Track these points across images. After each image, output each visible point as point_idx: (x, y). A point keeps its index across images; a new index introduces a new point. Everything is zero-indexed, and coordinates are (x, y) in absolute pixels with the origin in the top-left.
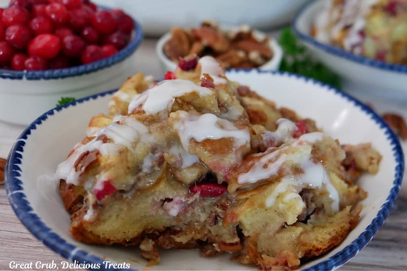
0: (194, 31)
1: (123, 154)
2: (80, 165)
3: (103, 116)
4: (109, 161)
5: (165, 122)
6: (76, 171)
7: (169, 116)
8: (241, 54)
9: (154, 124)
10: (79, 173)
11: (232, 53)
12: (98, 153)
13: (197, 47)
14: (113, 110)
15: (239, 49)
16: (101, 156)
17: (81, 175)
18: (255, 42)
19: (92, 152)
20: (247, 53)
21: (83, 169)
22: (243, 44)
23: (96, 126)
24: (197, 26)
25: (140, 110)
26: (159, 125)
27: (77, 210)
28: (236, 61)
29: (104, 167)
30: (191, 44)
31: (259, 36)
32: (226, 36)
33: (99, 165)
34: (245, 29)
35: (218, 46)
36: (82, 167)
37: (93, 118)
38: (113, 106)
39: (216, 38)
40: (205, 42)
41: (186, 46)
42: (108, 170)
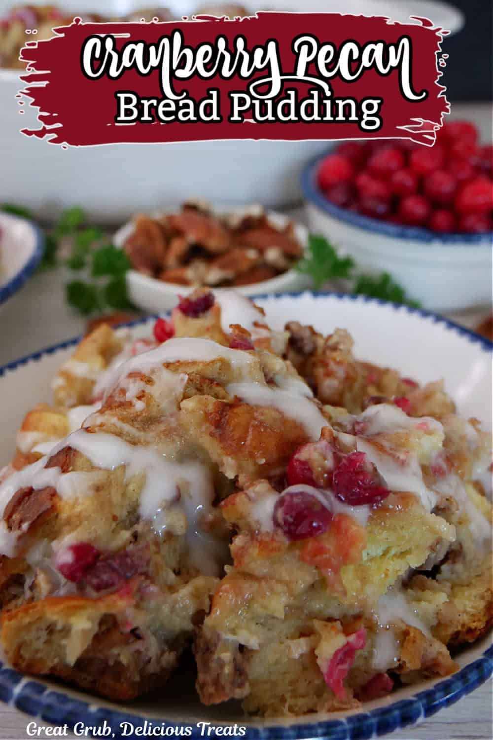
0: (170, 218)
1: (102, 493)
2: (16, 517)
3: (46, 408)
4: (78, 509)
5: (173, 420)
6: (10, 528)
7: (180, 409)
8: (252, 254)
9: (153, 427)
10: (16, 533)
11: (237, 253)
12: (53, 494)
13: (178, 247)
14: (62, 394)
15: (246, 245)
16: (61, 499)
17: (20, 538)
18: (272, 231)
19: (40, 491)
20: (261, 251)
21: (25, 526)
22: (255, 236)
23: (36, 429)
24: (175, 210)
25: (122, 400)
26: (162, 427)
27: (9, 601)
28: (244, 266)
29: (68, 522)
30: (168, 242)
31: (278, 221)
32: (224, 224)
33: (57, 516)
34: (255, 211)
35: (214, 244)
36: (21, 522)
37: (29, 414)
38: (61, 388)
39: (209, 231)
40: (192, 237)
41: (159, 245)
42: (77, 526)
